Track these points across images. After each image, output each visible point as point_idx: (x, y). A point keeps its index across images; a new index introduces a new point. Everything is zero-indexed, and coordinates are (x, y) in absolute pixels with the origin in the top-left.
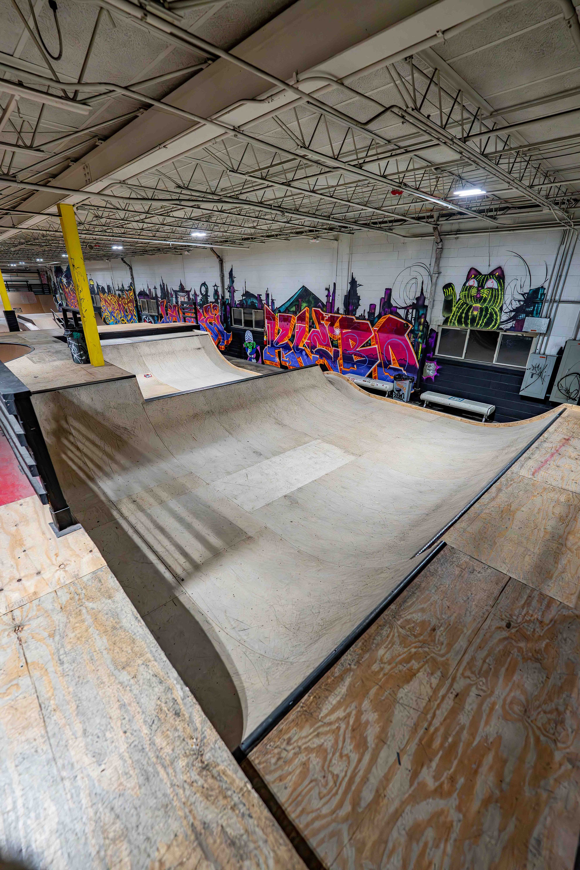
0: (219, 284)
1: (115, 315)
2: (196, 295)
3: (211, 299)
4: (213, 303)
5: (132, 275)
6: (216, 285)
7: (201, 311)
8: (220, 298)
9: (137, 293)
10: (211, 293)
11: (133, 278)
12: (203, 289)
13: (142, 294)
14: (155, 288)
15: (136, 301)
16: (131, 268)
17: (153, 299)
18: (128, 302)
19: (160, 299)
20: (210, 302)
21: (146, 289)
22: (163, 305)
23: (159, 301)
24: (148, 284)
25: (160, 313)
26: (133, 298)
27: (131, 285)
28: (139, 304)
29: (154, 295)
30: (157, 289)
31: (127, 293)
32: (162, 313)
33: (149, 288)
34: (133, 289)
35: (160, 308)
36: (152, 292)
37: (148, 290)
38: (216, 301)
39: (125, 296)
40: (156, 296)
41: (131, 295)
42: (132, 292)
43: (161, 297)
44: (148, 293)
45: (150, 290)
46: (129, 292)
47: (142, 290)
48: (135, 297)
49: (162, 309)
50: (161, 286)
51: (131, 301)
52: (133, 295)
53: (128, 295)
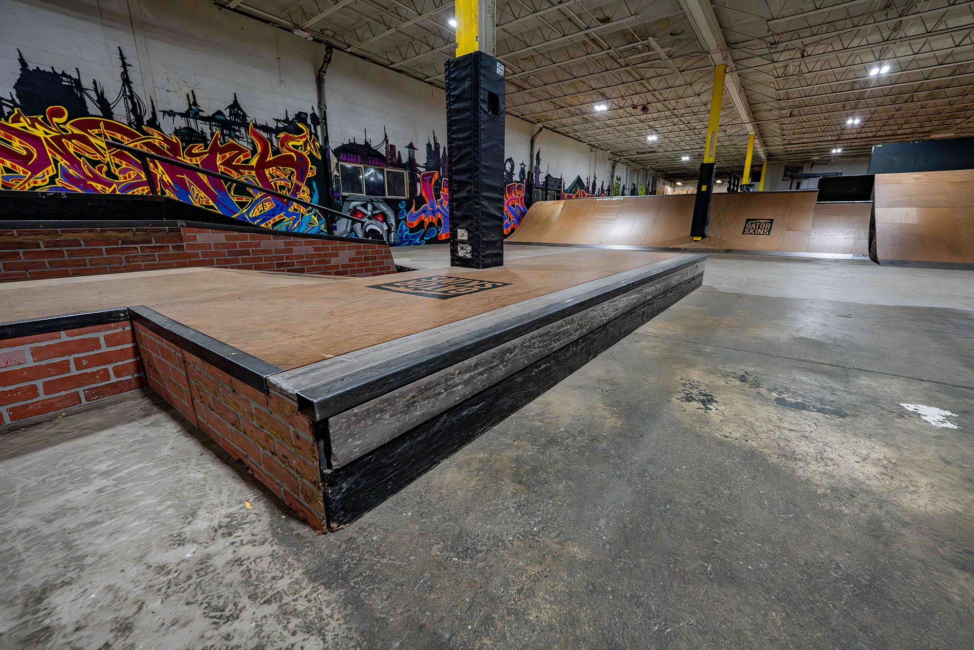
0: (527, 163)
3: (516, 178)
4: (518, 182)
5: (321, 97)
6: (523, 164)
8: (526, 178)
9: (333, 145)
10: (517, 171)
11: (322, 106)
12: (508, 165)
13: (349, 150)
14: (411, 147)
15: (323, 165)
16: (320, 81)
18: (263, 164)
19: (422, 170)
20: (515, 182)
21: (376, 142)
22: (430, 180)
23: (420, 173)
24: (386, 134)
25: (418, 194)
26: (305, 154)
27: (301, 117)
28: (336, 173)
29: (405, 160)
30: (416, 149)
31: (265, 135)
32: (424, 195)
33: (390, 143)
34: (313, 131)
35: (419, 186)
36: (399, 152)
37: (384, 145)
38: (522, 180)
39: (245, 144)
40: (412, 163)
41: (296, 147)
42: (304, 139)
43: (426, 166)
44: (383, 151)
45: (393, 147)
46: (282, 135)
47: (360, 142)
48: (315, 154)
49: (424, 187)
50: (429, 145)
51: (285, 161)
52: (308, 148)
53: (275, 144)
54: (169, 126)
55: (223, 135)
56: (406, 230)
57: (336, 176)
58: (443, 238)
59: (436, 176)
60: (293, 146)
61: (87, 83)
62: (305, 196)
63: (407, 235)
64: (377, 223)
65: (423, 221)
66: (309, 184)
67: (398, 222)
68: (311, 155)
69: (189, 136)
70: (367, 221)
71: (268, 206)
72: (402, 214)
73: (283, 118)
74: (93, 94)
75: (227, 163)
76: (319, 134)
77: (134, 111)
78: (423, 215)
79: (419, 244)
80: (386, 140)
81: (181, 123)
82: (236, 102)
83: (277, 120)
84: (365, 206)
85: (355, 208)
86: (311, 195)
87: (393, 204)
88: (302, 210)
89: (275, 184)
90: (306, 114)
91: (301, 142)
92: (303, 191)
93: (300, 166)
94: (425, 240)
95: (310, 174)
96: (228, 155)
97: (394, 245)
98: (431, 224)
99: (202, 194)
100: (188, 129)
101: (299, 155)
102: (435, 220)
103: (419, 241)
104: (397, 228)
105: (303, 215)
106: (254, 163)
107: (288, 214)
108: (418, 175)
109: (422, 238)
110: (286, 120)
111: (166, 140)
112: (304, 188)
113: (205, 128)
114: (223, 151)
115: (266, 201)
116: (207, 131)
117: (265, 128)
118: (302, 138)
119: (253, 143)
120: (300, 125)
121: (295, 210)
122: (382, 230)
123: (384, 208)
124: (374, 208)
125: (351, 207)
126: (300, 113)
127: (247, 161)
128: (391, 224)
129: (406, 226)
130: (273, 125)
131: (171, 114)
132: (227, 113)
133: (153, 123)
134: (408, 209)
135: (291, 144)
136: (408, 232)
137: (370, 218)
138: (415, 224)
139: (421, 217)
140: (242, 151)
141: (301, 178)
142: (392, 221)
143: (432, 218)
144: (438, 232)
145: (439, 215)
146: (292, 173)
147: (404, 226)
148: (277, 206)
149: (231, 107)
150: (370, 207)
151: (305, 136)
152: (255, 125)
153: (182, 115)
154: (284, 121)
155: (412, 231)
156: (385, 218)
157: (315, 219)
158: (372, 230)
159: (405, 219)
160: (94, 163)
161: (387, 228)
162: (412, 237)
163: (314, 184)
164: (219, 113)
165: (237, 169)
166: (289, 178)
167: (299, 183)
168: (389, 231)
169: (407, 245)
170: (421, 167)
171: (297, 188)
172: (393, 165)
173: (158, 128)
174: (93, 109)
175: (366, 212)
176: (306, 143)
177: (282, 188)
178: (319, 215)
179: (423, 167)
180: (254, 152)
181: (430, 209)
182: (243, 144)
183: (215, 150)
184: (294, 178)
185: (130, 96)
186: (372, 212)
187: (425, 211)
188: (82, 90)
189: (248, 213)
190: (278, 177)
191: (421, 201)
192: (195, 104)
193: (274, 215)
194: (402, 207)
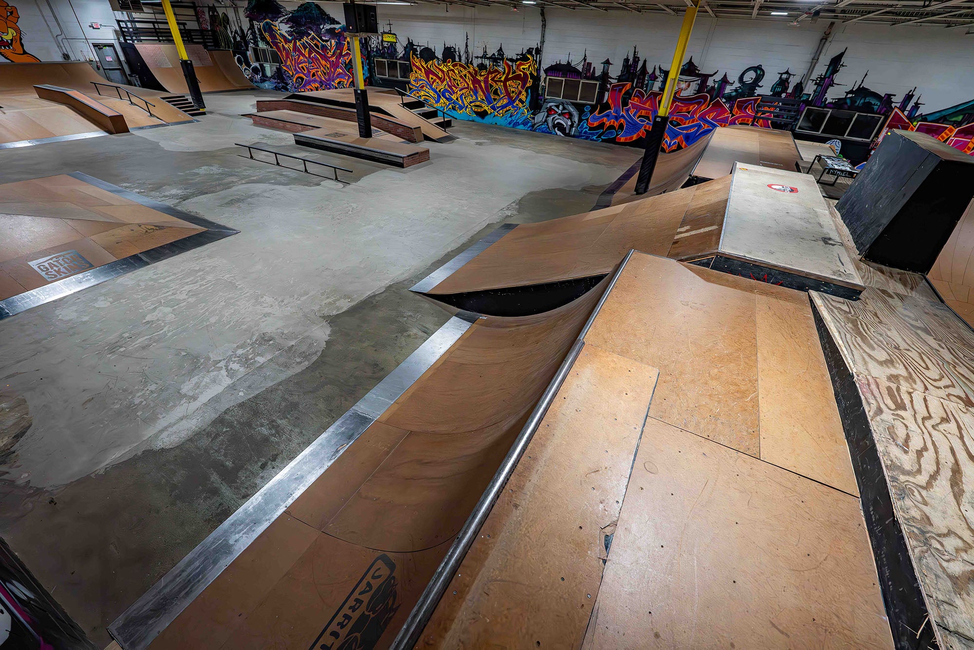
0: (797, 72)
1: (454, 97)
2: (725, 81)
4: (766, 96)
5: (543, 36)
6: (787, 73)
7: (727, 106)
8: (790, 91)
9: (545, 65)
10: (769, 82)
11: (543, 42)
12: (750, 77)
13: (555, 69)
14: (607, 63)
15: (536, 79)
16: (544, 26)
17: (593, 77)
18: (507, 79)
19: (614, 81)
20: (759, 95)
21: (577, 62)
22: (620, 90)
23: (611, 84)
24: (585, 55)
25: (605, 101)
26: (528, 73)
27: (530, 51)
28: (543, 84)
29: (598, 73)
30: (611, 64)
31: (510, 63)
32: (610, 102)
33: (587, 61)
34: (535, 59)
35: (607, 94)
36: (594, 68)
37: (582, 63)
38: (776, 94)
39: (501, 69)
40: (605, 76)
41: (524, 69)
42: (529, 64)
43: (620, 79)
44: (580, 68)
45: (590, 64)
46: (518, 63)
47: (564, 62)
48: (533, 72)
49: (612, 97)
50: (627, 60)
51: (517, 77)
52: (531, 69)
53: (514, 68)
54: (476, 62)
55: (493, 65)
56: (586, 128)
57: (543, 86)
58: (621, 141)
59: (628, 85)
60: (523, 68)
61: (457, 50)
62: (523, 97)
63: (586, 131)
64: (563, 119)
65: (604, 123)
66: (527, 91)
67: (580, 120)
68: (531, 74)
69: (482, 67)
70: (557, 117)
71: (505, 101)
72: (586, 115)
73: (521, 53)
74: (457, 53)
75: (493, 79)
76: (538, 60)
77: (467, 58)
78: (605, 119)
79: (595, 140)
80: (585, 59)
81: (480, 61)
82: (501, 48)
83: (518, 55)
84: (558, 107)
85: (551, 107)
86: (526, 97)
87: (580, 108)
88: (521, 105)
89: (510, 90)
90: (533, 49)
91: (527, 66)
92: (523, 94)
93: (524, 80)
94: (602, 139)
95: (528, 85)
96: (493, 75)
97: (574, 136)
98: (612, 127)
99: (482, 94)
100: (482, 64)
101: (525, 74)
102: (616, 124)
103: (596, 138)
104: (578, 125)
105: (520, 108)
106: (503, 79)
107: (513, 107)
108: (609, 86)
109: (599, 136)
110: (522, 54)
111: (474, 70)
112: (524, 93)
113: (487, 62)
114: (492, 73)
115: (505, 99)
116: (488, 64)
117: (511, 60)
118: (528, 63)
119: (504, 68)
120: (529, 56)
121: (517, 105)
122: (567, 124)
123: (571, 109)
124: (564, 108)
125: (548, 106)
126: (530, 48)
127: (500, 78)
128: (575, 122)
129: (587, 125)
130: (515, 58)
131: (477, 57)
132: (496, 54)
133: (471, 63)
134: (592, 112)
135: (521, 67)
136: (587, 130)
137: (559, 115)
138: (596, 124)
139: (603, 120)
140: (499, 73)
141: (523, 87)
142: (576, 119)
143: (614, 122)
144: (617, 135)
145: (622, 120)
146: (520, 84)
147: (585, 124)
148: (509, 102)
149: (498, 51)
150: (561, 107)
151: (530, 62)
152: (507, 59)
153: (481, 58)
154: (521, 55)
155: (591, 129)
156: (570, 116)
157: (526, 111)
158: (558, 123)
159: (587, 120)
160: (454, 80)
161: (570, 124)
162: (590, 134)
163: (529, 90)
164: (494, 54)
165: (496, 82)
166: (517, 87)
167: (522, 90)
168: (572, 126)
169: (584, 139)
170: (614, 79)
171: (520, 92)
172: (587, 78)
173: (472, 64)
174: (457, 59)
175: (557, 110)
176: (529, 67)
177: (513, 92)
178: (528, 110)
179: (616, 79)
180: (504, 73)
181: (613, 114)
182: (500, 69)
183: (490, 73)
184: (519, 87)
185: (467, 52)
186: (562, 111)
187: (607, 116)
188: (455, 52)
189: (496, 104)
190: (513, 85)
191: (606, 106)
192: (486, 52)
193: (507, 107)
194: (587, 109)
